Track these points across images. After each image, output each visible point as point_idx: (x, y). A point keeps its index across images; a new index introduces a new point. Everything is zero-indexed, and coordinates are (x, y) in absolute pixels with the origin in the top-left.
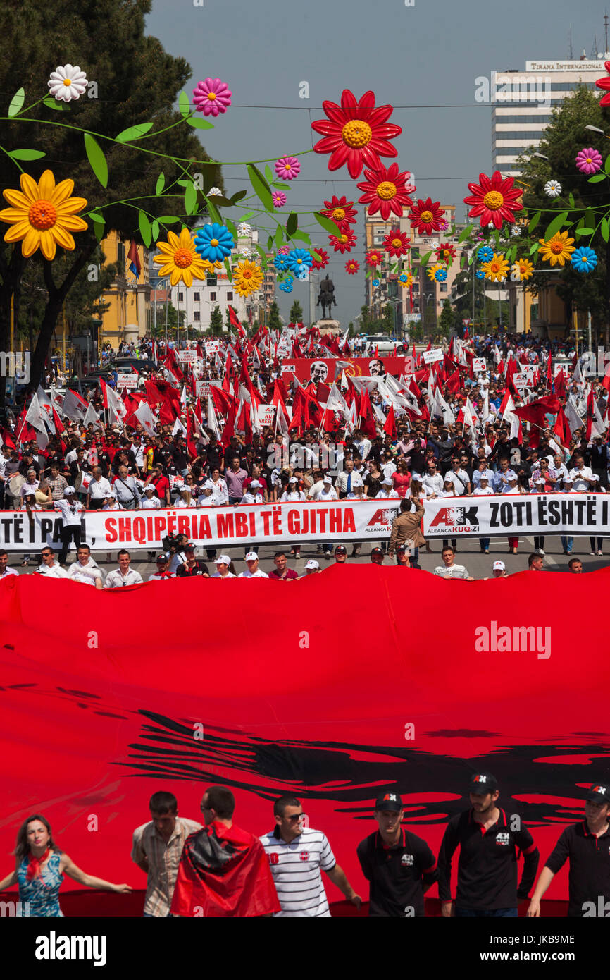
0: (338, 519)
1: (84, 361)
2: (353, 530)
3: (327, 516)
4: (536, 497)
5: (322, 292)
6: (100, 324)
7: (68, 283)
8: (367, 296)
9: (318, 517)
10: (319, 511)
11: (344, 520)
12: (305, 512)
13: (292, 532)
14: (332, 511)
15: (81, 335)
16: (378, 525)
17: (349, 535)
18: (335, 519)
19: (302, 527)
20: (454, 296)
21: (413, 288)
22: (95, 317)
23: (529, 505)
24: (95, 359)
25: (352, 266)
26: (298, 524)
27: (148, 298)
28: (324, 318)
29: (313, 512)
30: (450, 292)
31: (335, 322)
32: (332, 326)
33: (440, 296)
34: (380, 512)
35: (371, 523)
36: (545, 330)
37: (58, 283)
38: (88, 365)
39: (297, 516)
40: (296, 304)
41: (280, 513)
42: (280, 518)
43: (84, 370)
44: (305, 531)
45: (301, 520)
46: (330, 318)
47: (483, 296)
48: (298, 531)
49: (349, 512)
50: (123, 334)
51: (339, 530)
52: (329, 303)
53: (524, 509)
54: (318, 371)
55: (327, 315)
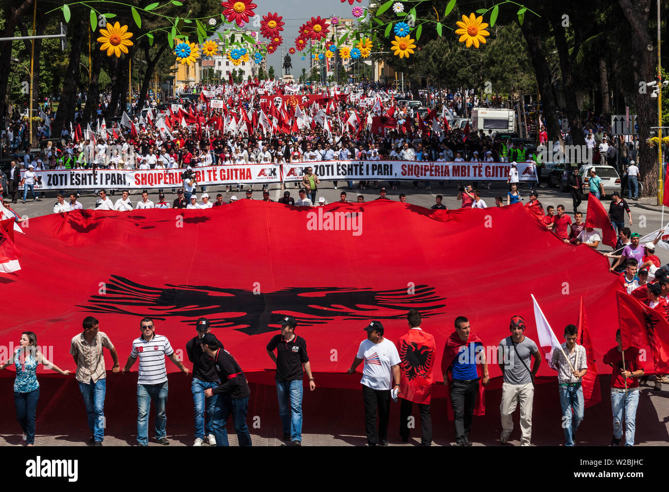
0: (244, 174)
1: (166, 95)
2: (251, 178)
3: (238, 172)
4: (336, 162)
5: (285, 61)
6: (174, 78)
7: (157, 59)
8: (311, 63)
9: (234, 172)
10: (234, 170)
11: (246, 174)
12: (228, 170)
13: (222, 179)
14: (241, 169)
15: (165, 83)
16: (262, 176)
17: (249, 181)
18: (242, 173)
19: (226, 177)
20: (350, 63)
21: (332, 59)
22: (171, 74)
23: (332, 166)
24: (171, 94)
25: (292, 50)
26: (224, 175)
27: (200, 65)
28: (286, 74)
29: (232, 170)
30: (349, 61)
31: (291, 76)
32: (290, 78)
33: (344, 63)
34: (263, 170)
35: (259, 175)
36: (386, 80)
37: (152, 59)
38: (168, 97)
39: (224, 172)
40: (271, 67)
41: (216, 171)
42: (216, 173)
43: (167, 99)
44: (228, 179)
45: (226, 174)
46: (289, 74)
47: (364, 63)
48: (224, 179)
49: (249, 170)
50: (187, 82)
51: (244, 179)
52: (289, 67)
53: (330, 168)
54: (278, 102)
55: (288, 73)
